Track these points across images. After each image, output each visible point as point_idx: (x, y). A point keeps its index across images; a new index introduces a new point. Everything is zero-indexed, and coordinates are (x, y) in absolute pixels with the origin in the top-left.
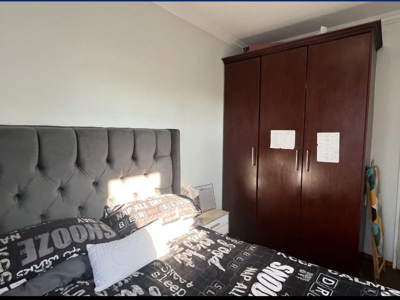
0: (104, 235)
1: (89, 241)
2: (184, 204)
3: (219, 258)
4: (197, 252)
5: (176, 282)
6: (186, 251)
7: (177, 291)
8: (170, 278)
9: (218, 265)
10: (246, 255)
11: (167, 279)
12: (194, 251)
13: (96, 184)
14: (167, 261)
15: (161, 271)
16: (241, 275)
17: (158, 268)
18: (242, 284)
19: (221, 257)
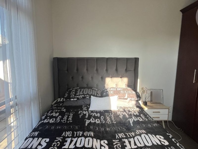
0: (97, 94)
1: (92, 95)
2: (131, 93)
3: (134, 120)
4: (127, 115)
5: (111, 119)
6: (124, 112)
7: (109, 122)
8: (110, 117)
9: (131, 122)
10: (149, 126)
11: (109, 117)
12: (127, 113)
13: (102, 78)
14: (114, 112)
15: (110, 114)
16: (137, 130)
17: (109, 113)
18: (133, 134)
19: (135, 120)
